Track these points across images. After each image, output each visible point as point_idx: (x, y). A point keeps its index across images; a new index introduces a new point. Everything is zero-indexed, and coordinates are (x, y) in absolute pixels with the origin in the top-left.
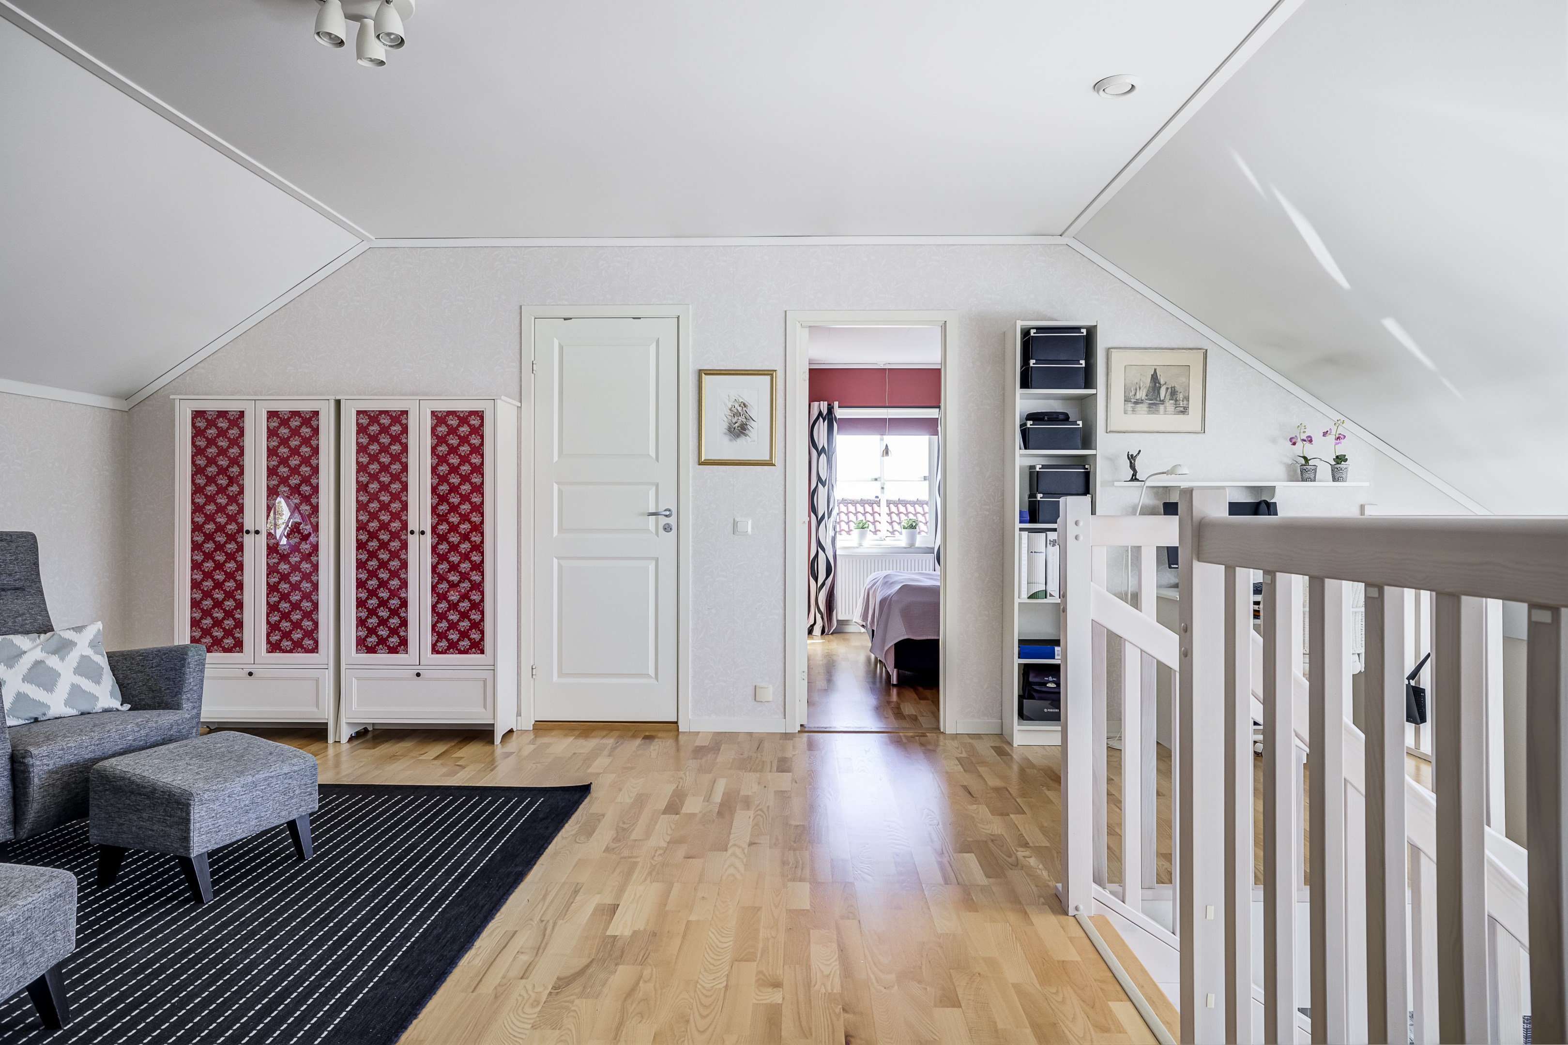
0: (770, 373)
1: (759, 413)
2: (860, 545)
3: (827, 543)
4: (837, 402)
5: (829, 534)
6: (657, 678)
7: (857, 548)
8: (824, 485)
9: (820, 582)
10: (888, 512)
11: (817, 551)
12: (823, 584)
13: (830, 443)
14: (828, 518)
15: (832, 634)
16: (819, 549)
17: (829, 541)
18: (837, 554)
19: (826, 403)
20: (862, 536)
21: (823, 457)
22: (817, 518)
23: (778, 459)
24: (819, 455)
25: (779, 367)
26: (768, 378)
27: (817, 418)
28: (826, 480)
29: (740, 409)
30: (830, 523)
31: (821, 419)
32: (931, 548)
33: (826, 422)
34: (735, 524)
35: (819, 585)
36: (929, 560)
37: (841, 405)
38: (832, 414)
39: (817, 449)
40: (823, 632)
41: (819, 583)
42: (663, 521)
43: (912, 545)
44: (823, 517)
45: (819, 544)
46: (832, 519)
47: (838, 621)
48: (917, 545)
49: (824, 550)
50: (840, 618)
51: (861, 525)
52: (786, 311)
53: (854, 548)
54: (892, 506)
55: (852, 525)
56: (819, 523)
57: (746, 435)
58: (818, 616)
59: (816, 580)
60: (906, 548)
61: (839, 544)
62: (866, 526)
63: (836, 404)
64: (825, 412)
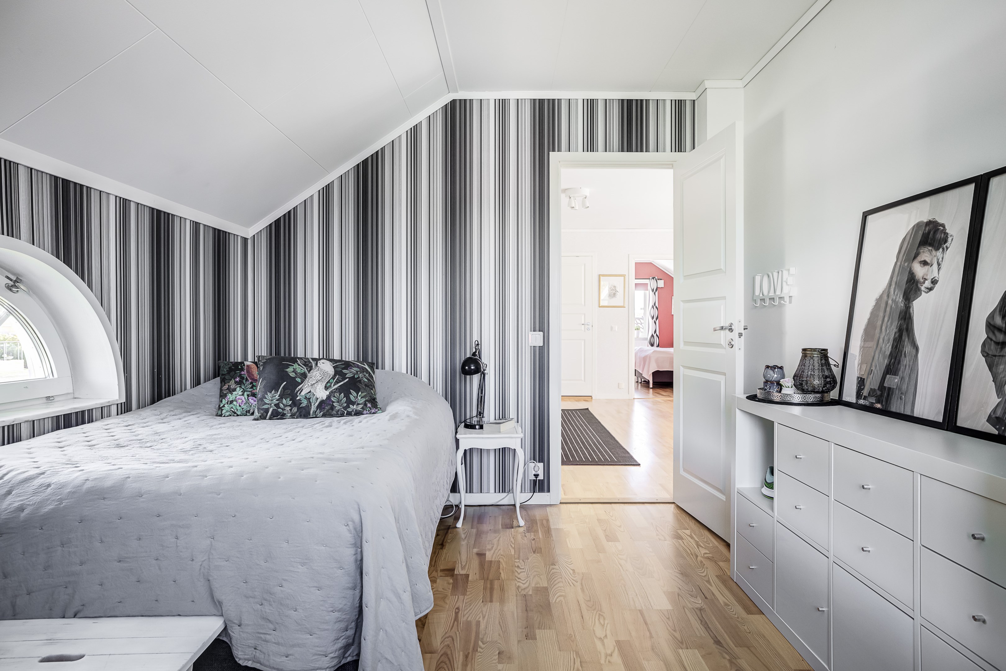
0: (624, 276)
1: (620, 289)
6: (585, 381)
23: (626, 305)
25: (626, 273)
26: (623, 278)
29: (613, 288)
32: (646, 338)
34: (612, 328)
36: (646, 343)
42: (587, 326)
48: (640, 337)
52: (629, 255)
57: (615, 297)
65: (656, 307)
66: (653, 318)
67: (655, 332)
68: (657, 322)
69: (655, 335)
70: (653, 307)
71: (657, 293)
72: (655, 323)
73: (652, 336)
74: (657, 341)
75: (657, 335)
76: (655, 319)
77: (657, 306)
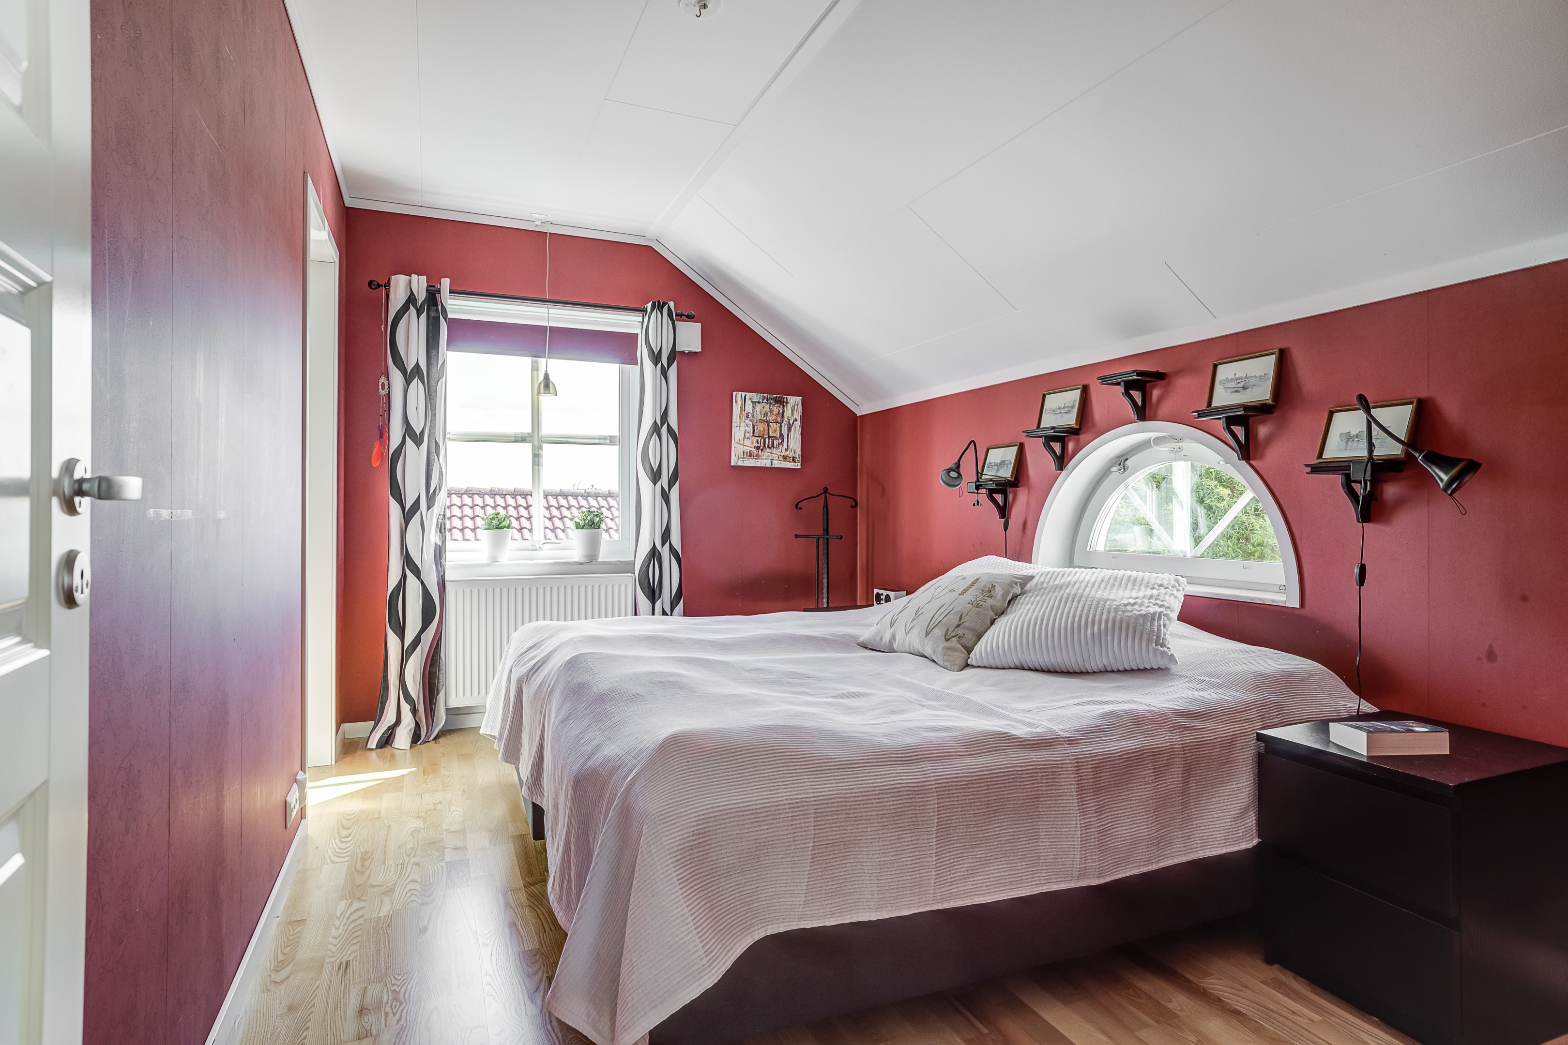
2: (494, 560)
3: (425, 560)
4: (448, 280)
5: (430, 540)
7: (488, 565)
8: (418, 441)
9: (409, 638)
10: (546, 506)
11: (404, 576)
12: (416, 642)
13: (433, 361)
14: (429, 508)
15: (435, 739)
16: (407, 570)
17: (429, 555)
18: (446, 578)
19: (423, 279)
20: (497, 544)
21: (416, 387)
22: (403, 508)
24: (408, 381)
27: (405, 309)
28: (422, 432)
30: (432, 518)
31: (413, 311)
32: (628, 563)
33: (424, 316)
35: (407, 643)
36: (626, 586)
37: (455, 288)
38: (437, 305)
39: (403, 369)
40: (416, 738)
41: (408, 640)
43: (592, 558)
44: (416, 505)
45: (408, 561)
46: (436, 510)
47: (449, 711)
48: (601, 558)
49: (417, 572)
50: (453, 703)
51: (495, 522)
53: (482, 565)
54: (550, 498)
55: (479, 522)
56: (407, 517)
58: (406, 708)
59: (402, 636)
60: (581, 564)
61: (451, 558)
62: (506, 523)
63: (446, 283)
64: (421, 296)
65: (670, 429)
66: (655, 476)
67: (666, 536)
68: (675, 490)
69: (665, 552)
70: (656, 429)
71: (673, 372)
72: (666, 497)
73: (654, 553)
74: (672, 576)
75: (672, 549)
76: (664, 481)
77: (675, 426)
